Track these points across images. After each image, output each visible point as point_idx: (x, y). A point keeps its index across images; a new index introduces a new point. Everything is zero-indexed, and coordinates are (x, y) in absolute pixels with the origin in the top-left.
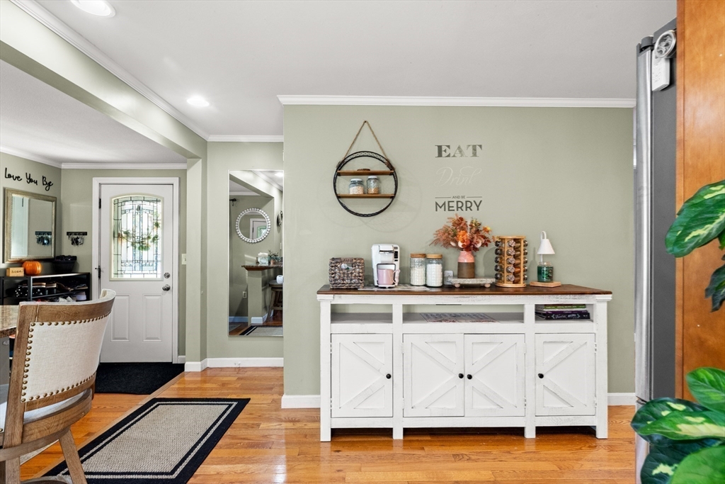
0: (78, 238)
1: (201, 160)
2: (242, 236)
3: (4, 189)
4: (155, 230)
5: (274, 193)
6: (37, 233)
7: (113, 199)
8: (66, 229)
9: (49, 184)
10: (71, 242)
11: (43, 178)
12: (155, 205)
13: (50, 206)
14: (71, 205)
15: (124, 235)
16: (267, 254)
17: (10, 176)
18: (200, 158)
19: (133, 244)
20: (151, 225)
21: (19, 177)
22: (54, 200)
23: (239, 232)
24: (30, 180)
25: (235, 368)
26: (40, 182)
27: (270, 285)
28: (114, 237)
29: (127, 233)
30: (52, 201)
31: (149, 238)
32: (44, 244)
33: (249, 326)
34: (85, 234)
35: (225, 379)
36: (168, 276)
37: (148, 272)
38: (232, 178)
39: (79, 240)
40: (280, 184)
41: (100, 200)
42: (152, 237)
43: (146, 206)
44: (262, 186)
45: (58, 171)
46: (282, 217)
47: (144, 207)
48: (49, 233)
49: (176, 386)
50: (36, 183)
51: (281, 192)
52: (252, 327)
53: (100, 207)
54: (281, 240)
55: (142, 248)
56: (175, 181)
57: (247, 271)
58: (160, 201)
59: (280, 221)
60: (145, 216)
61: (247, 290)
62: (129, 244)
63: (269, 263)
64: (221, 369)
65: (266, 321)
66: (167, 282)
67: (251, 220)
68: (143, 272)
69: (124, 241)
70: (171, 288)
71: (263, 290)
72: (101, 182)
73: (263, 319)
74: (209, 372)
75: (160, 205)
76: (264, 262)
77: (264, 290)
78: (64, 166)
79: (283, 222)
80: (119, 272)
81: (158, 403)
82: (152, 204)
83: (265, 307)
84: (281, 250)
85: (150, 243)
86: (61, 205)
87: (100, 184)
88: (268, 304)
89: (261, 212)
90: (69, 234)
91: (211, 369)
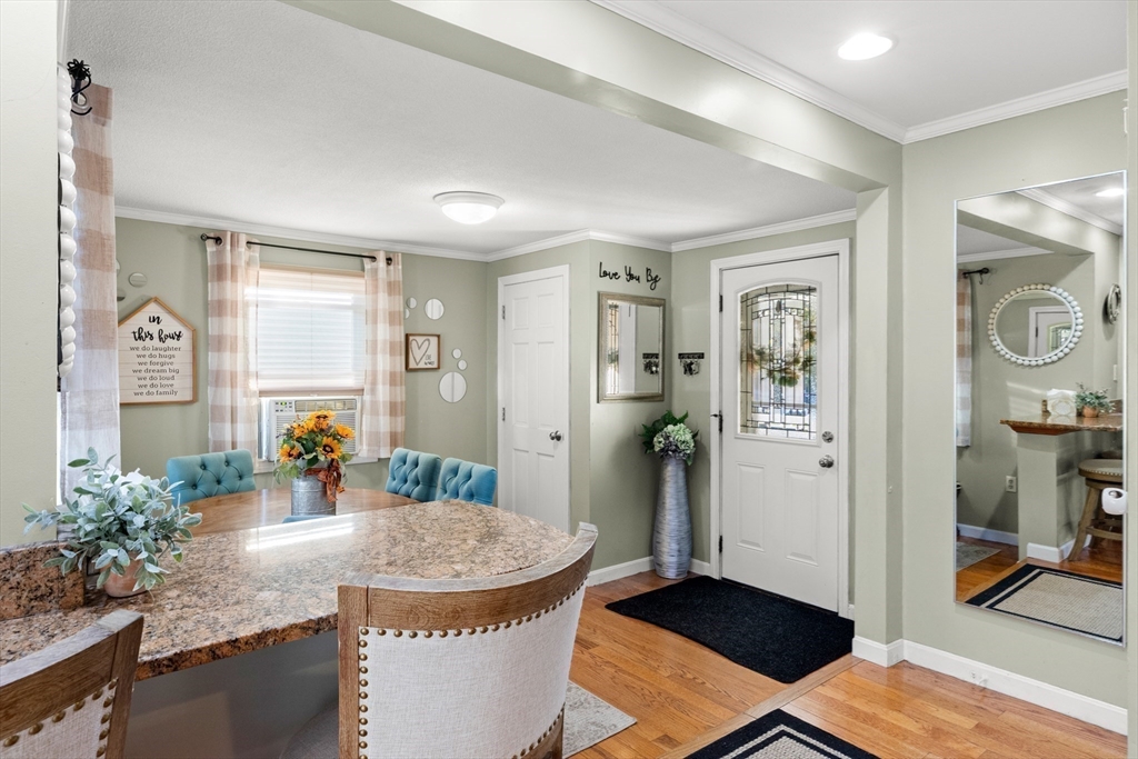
0: (692, 363)
1: (886, 191)
2: (1004, 350)
3: (599, 294)
4: (807, 346)
5: (1096, 243)
6: (646, 356)
7: (741, 293)
8: (676, 351)
9: (655, 280)
10: (683, 370)
11: (648, 270)
12: (807, 298)
13: (656, 312)
14: (683, 309)
15: (756, 357)
16: (1072, 393)
17: (605, 274)
18: (884, 186)
19: (771, 373)
20: (799, 336)
21: (616, 274)
22: (662, 303)
23: (997, 341)
24: (631, 277)
25: (973, 687)
26: (643, 279)
27: (1081, 472)
28: (742, 361)
29: (761, 353)
30: (658, 306)
31: (796, 361)
32: (652, 372)
33: (1020, 563)
34: (701, 356)
35: (944, 715)
36: (830, 439)
37: (795, 427)
38: (966, 219)
39: (693, 366)
40: (1115, 217)
41: (721, 297)
42: (802, 360)
43: (793, 301)
44: (1055, 228)
45: (667, 256)
46: (1118, 299)
47: (788, 303)
48: (656, 356)
49: (827, 691)
50: (638, 279)
51: (1116, 237)
52: (1028, 568)
53: (721, 309)
54: (1115, 359)
55: (784, 381)
56: (842, 245)
57: (1014, 434)
58: (814, 290)
59: (1114, 309)
60: (789, 320)
61: (1015, 474)
62: (765, 373)
63: (1080, 414)
64: (937, 675)
65: (1070, 559)
66: (828, 451)
67: (1032, 311)
68: (787, 427)
69: (757, 367)
70: (835, 463)
71: (1060, 482)
72: (723, 267)
73: (1062, 552)
74: (906, 675)
75: (814, 297)
76: (1064, 415)
77: (1064, 483)
78: (675, 248)
79: (1122, 313)
80: (749, 424)
81: (782, 727)
82: (801, 297)
83: (1069, 525)
84: (1116, 383)
85: (797, 371)
86: (671, 310)
87: (721, 270)
88: (1076, 518)
89: (1055, 292)
90: (681, 356)
91: (912, 667)
